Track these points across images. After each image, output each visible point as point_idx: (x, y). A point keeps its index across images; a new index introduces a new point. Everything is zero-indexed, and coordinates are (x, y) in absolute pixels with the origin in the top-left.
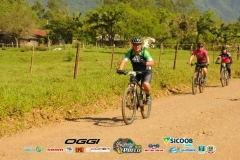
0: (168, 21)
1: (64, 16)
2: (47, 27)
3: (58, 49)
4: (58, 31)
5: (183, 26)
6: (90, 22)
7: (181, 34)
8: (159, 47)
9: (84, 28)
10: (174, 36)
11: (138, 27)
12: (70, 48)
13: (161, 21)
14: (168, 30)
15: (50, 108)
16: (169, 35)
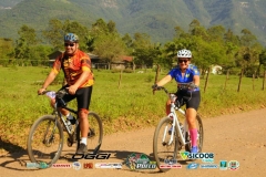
0: (234, 52)
1: (147, 46)
2: (133, 54)
3: (141, 72)
4: (141, 58)
5: (247, 57)
6: (168, 51)
7: (244, 64)
8: (225, 73)
9: (163, 56)
10: (238, 65)
11: (207, 56)
12: (150, 72)
13: (228, 52)
14: (233, 60)
15: (133, 117)
16: (234, 64)
